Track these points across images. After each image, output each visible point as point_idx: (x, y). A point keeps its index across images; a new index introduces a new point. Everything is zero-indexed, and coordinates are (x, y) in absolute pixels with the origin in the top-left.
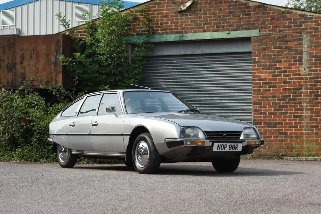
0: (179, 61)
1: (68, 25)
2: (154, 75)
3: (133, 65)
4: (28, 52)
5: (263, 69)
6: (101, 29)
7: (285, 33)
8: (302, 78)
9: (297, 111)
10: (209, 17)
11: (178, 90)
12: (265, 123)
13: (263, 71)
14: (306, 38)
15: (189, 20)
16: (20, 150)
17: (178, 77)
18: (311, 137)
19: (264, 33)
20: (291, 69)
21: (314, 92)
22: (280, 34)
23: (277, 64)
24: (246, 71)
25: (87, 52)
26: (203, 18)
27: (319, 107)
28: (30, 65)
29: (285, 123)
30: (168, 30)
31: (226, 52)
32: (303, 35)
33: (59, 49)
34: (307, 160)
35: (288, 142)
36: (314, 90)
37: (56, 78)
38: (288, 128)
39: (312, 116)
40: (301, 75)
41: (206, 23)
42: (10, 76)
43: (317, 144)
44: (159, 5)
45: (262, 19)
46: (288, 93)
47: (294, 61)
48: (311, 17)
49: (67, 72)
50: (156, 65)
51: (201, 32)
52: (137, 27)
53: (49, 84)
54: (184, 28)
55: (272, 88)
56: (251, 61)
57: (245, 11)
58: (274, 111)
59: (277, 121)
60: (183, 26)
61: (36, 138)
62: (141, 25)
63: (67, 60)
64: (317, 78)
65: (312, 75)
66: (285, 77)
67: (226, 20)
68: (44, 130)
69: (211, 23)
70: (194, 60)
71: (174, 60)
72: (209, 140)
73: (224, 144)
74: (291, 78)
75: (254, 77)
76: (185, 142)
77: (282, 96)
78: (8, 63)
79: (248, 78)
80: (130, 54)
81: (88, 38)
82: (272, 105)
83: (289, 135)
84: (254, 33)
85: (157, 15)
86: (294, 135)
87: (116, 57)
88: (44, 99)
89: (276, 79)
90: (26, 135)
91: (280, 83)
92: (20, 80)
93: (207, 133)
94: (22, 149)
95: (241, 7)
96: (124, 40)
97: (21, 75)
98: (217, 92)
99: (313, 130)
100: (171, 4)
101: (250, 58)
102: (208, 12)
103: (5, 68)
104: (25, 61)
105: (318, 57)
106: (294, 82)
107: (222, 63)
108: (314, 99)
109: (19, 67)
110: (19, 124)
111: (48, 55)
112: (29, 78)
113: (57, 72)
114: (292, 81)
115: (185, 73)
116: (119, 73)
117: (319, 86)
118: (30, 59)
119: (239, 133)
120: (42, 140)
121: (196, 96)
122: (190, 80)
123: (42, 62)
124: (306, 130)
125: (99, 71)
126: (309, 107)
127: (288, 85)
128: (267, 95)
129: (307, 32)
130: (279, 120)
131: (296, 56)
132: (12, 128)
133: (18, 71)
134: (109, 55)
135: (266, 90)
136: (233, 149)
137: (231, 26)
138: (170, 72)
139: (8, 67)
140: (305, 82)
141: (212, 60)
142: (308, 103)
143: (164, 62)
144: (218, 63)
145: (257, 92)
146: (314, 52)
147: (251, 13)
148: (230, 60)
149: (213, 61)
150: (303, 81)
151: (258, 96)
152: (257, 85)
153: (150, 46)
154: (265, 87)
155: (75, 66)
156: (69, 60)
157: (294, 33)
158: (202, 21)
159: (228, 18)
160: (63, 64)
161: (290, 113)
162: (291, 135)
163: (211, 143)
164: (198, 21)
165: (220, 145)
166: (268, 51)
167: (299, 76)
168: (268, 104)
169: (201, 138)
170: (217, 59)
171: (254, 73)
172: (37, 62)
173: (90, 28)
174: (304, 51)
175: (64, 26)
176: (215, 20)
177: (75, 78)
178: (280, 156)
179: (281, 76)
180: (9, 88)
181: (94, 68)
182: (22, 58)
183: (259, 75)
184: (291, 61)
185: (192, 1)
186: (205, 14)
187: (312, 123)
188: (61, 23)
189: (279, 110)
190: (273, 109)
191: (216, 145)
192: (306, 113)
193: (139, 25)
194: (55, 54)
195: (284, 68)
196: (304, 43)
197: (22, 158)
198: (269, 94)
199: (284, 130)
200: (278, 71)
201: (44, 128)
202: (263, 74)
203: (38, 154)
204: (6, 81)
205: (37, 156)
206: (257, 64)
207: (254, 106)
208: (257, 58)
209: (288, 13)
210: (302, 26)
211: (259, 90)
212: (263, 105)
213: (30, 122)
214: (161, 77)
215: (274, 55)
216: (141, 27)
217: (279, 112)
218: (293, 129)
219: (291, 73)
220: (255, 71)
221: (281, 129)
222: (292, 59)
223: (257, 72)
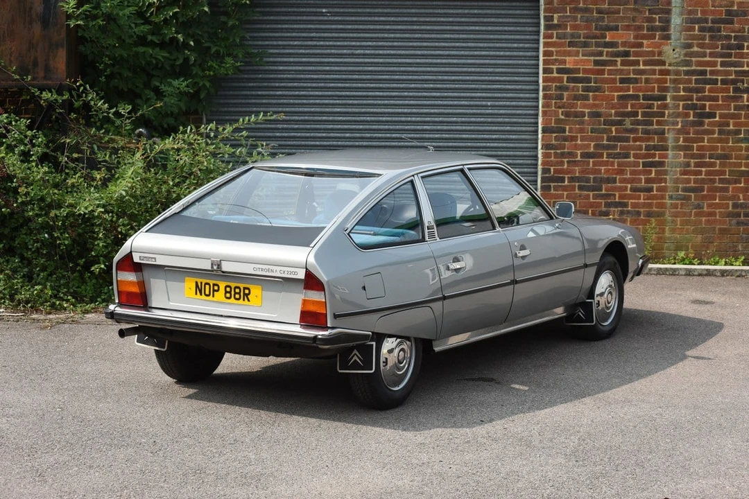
0: (338, 10)
2: (267, 43)
5: (571, 44)
8: (667, 72)
9: (652, 152)
11: (333, 85)
12: (572, 179)
13: (571, 49)
17: (333, 51)
18: (685, 214)
20: (642, 49)
21: (694, 107)
23: (607, 33)
27: (706, 144)
29: (624, 181)
34: (690, 275)
36: (695, 102)
37: (47, 61)
38: (629, 192)
39: (688, 165)
40: (665, 65)
43: (695, 232)
46: (632, 106)
47: (648, 30)
50: (272, 18)
55: (591, 94)
58: (594, 149)
59: (601, 174)
64: (704, 73)
65: (691, 66)
66: (625, 66)
70: (376, 11)
71: (322, 8)
74: (639, 69)
77: (617, 114)
82: (590, 134)
83: (629, 209)
86: (642, 210)
89: (602, 72)
91: (614, 81)
98: (438, 94)
99: (689, 198)
105: (707, 23)
106: (647, 81)
108: (694, 124)
113: (51, 44)
114: (641, 78)
115: (354, 43)
117: (707, 93)
121: (383, 102)
122: (366, 60)
124: (674, 196)
126: (680, 143)
127: (631, 86)
128: (578, 109)
130: (607, 171)
131: (654, 16)
135: (576, 98)
138: (311, 39)
140: (674, 81)
142: (679, 132)
143: (296, 10)
145: (554, 101)
146: (699, 8)
149: (430, 14)
151: (555, 111)
152: (554, 85)
154: (575, 89)
162: (637, 209)
167: (660, 67)
168: (582, 131)
170: (439, 11)
171: (548, 53)
174: (673, 5)
177: (102, 62)
179: (614, 63)
183: (559, 58)
184: (640, 28)
187: (688, 181)
189: (607, 147)
190: (593, 144)
192: (674, 158)
195: (624, 44)
198: (584, 106)
199: (619, 197)
200: (607, 52)
202: (570, 58)
206: (555, 32)
207: (546, 136)
208: (555, 16)
211: (560, 97)
212: (567, 133)
214: (288, 51)
215: (599, 12)
217: (607, 153)
218: (642, 194)
219: (640, 58)
220: (549, 49)
221: (613, 195)
222: (643, 22)
223: (557, 52)
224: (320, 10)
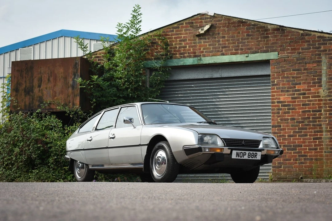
0: (198, 85)
1: (86, 48)
2: (172, 99)
3: (151, 89)
4: (45, 75)
5: (282, 91)
6: (119, 53)
7: (304, 55)
8: (321, 100)
9: (317, 133)
10: (228, 40)
12: (284, 146)
13: (282, 93)
14: (324, 60)
15: (208, 44)
16: (37, 171)
17: (196, 101)
18: (331, 159)
19: (283, 55)
20: (310, 91)
22: (299, 56)
23: (296, 86)
24: (265, 94)
25: (104, 76)
26: (221, 41)
28: (48, 88)
29: (305, 146)
30: (186, 54)
31: (245, 75)
32: (321, 57)
33: (77, 72)
34: (327, 182)
35: (308, 164)
37: (73, 101)
38: (308, 150)
40: (320, 97)
41: (224, 46)
42: (27, 100)
44: (177, 29)
45: (281, 42)
46: (308, 115)
47: (313, 83)
48: (329, 39)
49: (85, 95)
50: (174, 89)
51: (219, 55)
52: (155, 51)
53: (67, 107)
54: (203, 52)
55: (291, 111)
56: (270, 84)
57: (263, 34)
58: (293, 133)
59: (296, 143)
60: (202, 50)
61: (53, 159)
62: (159, 50)
63: (85, 83)
65: (331, 97)
66: (304, 99)
67: (245, 43)
68: (61, 151)
69: (230, 46)
70: (212, 84)
71: (192, 84)
72: (228, 147)
73: (243, 152)
74: (310, 100)
75: (273, 99)
76: (203, 149)
77: (302, 119)
78: (26, 86)
79: (267, 101)
80: (148, 78)
81: (105, 63)
82: (291, 127)
83: (308, 157)
84: (272, 56)
85: (175, 40)
86: (314, 158)
87: (134, 81)
88: (61, 121)
89: (295, 102)
90: (43, 157)
91: (300, 105)
92: (37, 103)
93: (225, 141)
94: (39, 170)
95: (259, 30)
96: (142, 64)
97: (39, 98)
98: (236, 116)
100: (189, 28)
101: (268, 81)
102: (226, 36)
103: (23, 92)
104: (43, 84)
106: (313, 104)
107: (241, 87)
109: (36, 90)
110: (36, 146)
111: (65, 78)
112: (46, 101)
113: (74, 95)
114: (311, 103)
115: (204, 97)
116: (137, 97)
118: (48, 82)
119: (258, 141)
120: (59, 161)
122: (208, 104)
123: (60, 85)
124: (326, 152)
125: (116, 95)
126: (328, 129)
127: (307, 107)
128: (286, 117)
129: (326, 54)
130: (298, 142)
131: (315, 78)
132: (29, 149)
133: (36, 95)
134: (126, 79)
135: (285, 113)
136: (252, 158)
137: (249, 49)
138: (188, 97)
139: (25, 91)
140: (325, 104)
141: (230, 83)
142: (328, 124)
143: (182, 86)
144: (237, 86)
145: (276, 115)
147: (270, 35)
148: (249, 83)
149: (232, 84)
150: (323, 103)
151: (277, 119)
152: (276, 108)
153: (167, 69)
154: (284, 109)
155: (93, 89)
156: (86, 83)
157: (312, 55)
158: (220, 44)
159: (246, 41)
160: (81, 87)
161: (310, 135)
162: (311, 158)
163: (230, 150)
164: (216, 44)
165: (239, 152)
166: (287, 73)
167: (318, 98)
168: (287, 126)
169: (219, 145)
170: (235, 83)
171: (273, 96)
172: (55, 86)
173: (108, 53)
174: (323, 73)
175: (82, 49)
176: (234, 43)
177: (93, 101)
178: (300, 179)
179: (300, 98)
180: (27, 111)
181: (112, 92)
182: (40, 81)
183: (277, 97)
184: (310, 83)
185: (210, 25)
186: (224, 37)
188: (79, 46)
189: (298, 132)
190: (292, 131)
191: (234, 152)
192: (325, 135)
193: (157, 49)
194: (73, 77)
195: (303, 90)
196: (323, 65)
197: (39, 179)
198: (288, 116)
199: (304, 152)
200: (297, 93)
201: (61, 150)
202: (282, 97)
203: (54, 176)
204: (23, 104)
205: (54, 177)
206: (275, 87)
207: (273, 129)
208: (275, 80)
209: (307, 35)
210: (321, 48)
211: (279, 113)
212: (282, 127)
213: (47, 143)
214: (179, 102)
215: (293, 78)
216: (159, 51)
217: (298, 135)
218: (313, 151)
219: (310, 95)
220: (273, 94)
221: (301, 152)
222: (311, 81)
223: (276, 94)
224: (191, 85)
